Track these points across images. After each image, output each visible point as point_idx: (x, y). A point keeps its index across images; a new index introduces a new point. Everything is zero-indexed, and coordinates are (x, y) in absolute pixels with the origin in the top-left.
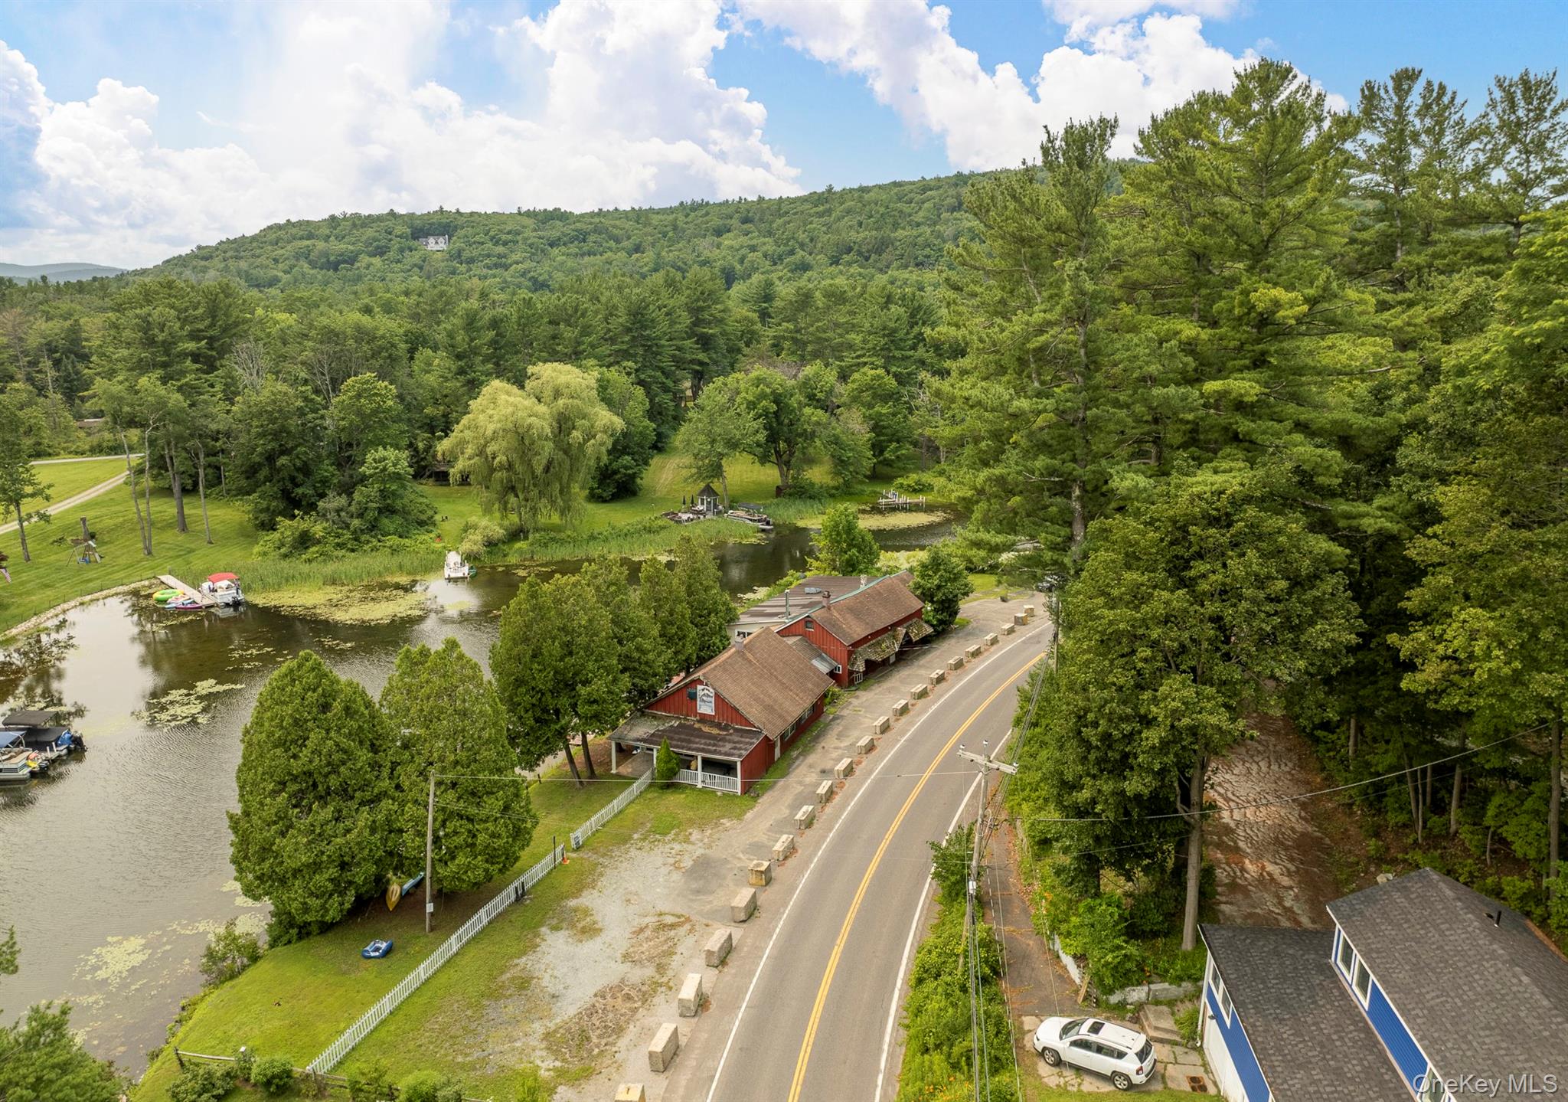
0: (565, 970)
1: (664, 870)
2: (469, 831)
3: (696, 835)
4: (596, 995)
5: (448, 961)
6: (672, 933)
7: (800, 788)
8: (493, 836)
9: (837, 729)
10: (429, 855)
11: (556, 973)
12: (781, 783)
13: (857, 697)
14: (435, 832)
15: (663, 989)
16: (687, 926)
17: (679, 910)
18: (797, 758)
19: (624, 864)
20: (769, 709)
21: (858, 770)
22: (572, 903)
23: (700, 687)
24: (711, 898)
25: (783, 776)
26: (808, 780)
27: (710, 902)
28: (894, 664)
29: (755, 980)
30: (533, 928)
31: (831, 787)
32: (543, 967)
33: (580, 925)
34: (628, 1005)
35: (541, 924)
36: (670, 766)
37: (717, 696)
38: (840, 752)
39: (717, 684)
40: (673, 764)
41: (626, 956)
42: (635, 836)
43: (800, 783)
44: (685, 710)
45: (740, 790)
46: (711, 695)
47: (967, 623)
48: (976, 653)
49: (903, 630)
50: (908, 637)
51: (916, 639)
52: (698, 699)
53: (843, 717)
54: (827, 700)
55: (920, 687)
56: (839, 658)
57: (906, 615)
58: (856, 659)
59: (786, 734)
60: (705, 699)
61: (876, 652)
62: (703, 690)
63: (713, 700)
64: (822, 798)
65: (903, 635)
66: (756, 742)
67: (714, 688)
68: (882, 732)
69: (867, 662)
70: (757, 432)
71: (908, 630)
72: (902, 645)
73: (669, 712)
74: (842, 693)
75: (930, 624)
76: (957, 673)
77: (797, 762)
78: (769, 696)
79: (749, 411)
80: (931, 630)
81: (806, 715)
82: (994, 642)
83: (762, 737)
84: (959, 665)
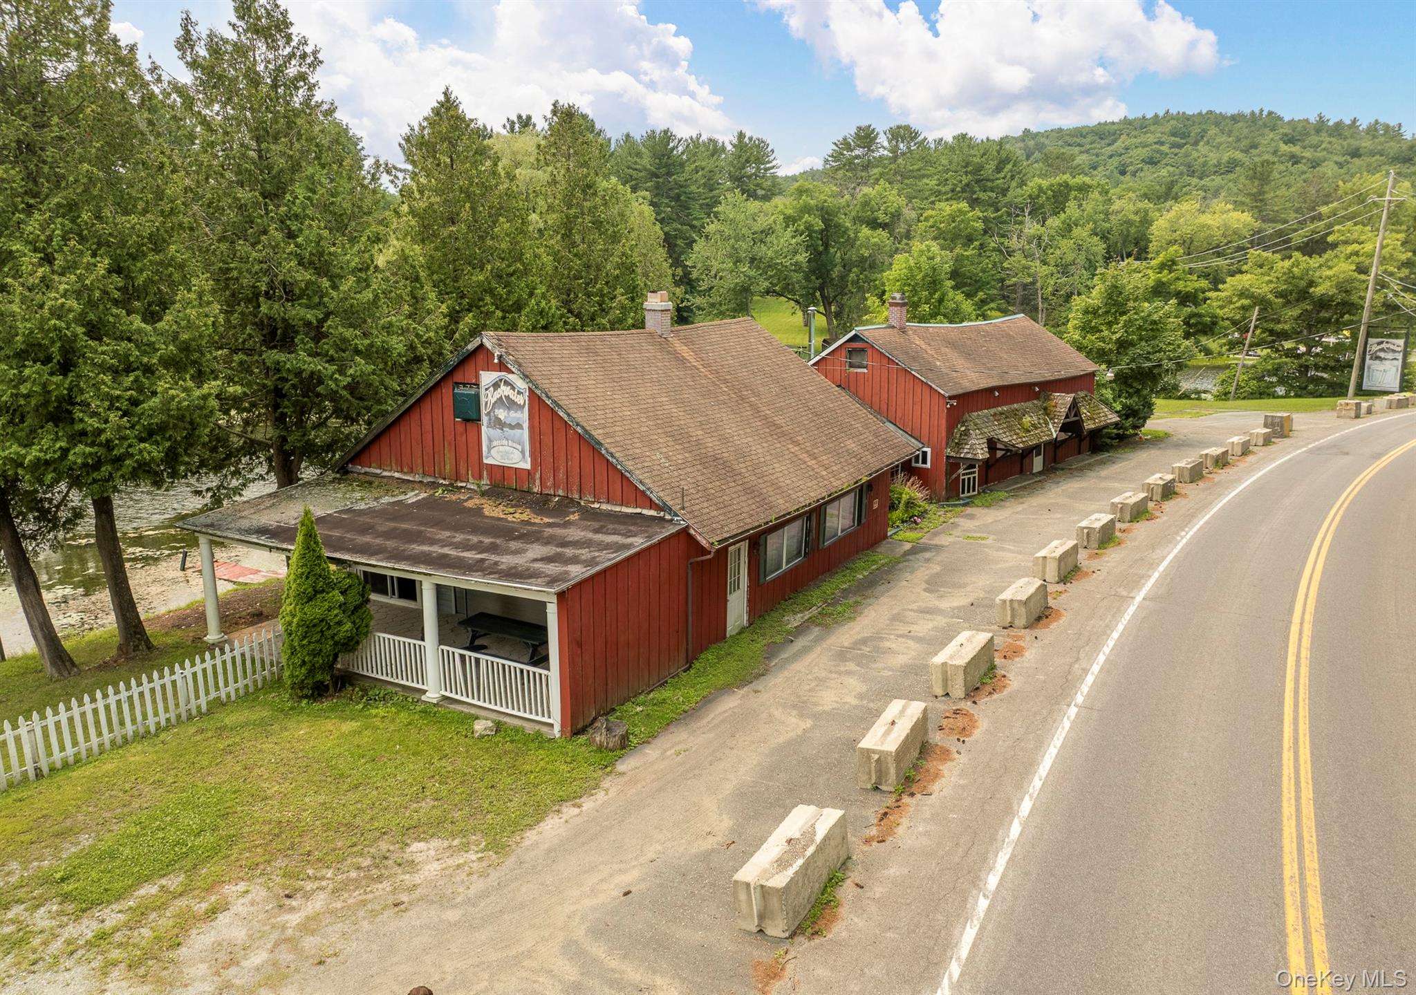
7: (795, 725)
9: (923, 571)
13: (971, 517)
18: (801, 630)
20: (718, 466)
21: (1016, 675)
23: (487, 378)
25: (744, 680)
26: (828, 699)
28: (1040, 473)
31: (921, 726)
37: (538, 403)
38: (941, 621)
39: (534, 372)
43: (801, 707)
44: (449, 456)
45: (555, 717)
46: (520, 400)
47: (1167, 435)
48: (1222, 461)
49: (1062, 401)
50: (1077, 414)
51: (1089, 426)
52: (485, 419)
53: (938, 548)
54: (896, 515)
55: (1132, 497)
56: (925, 431)
57: (1063, 374)
58: (966, 433)
59: (772, 540)
60: (502, 414)
61: (1010, 428)
62: (496, 386)
63: (523, 416)
64: (881, 773)
65: (1064, 410)
66: (639, 542)
67: (525, 377)
68: (1064, 579)
69: (992, 444)
70: (795, 253)
71: (1074, 405)
72: (1064, 428)
73: (411, 471)
74: (932, 507)
75: (1111, 408)
76: (1168, 506)
77: (801, 643)
78: (724, 440)
79: (787, 226)
80: (1115, 418)
81: (839, 520)
82: (1246, 451)
83: (672, 530)
84: (1196, 474)
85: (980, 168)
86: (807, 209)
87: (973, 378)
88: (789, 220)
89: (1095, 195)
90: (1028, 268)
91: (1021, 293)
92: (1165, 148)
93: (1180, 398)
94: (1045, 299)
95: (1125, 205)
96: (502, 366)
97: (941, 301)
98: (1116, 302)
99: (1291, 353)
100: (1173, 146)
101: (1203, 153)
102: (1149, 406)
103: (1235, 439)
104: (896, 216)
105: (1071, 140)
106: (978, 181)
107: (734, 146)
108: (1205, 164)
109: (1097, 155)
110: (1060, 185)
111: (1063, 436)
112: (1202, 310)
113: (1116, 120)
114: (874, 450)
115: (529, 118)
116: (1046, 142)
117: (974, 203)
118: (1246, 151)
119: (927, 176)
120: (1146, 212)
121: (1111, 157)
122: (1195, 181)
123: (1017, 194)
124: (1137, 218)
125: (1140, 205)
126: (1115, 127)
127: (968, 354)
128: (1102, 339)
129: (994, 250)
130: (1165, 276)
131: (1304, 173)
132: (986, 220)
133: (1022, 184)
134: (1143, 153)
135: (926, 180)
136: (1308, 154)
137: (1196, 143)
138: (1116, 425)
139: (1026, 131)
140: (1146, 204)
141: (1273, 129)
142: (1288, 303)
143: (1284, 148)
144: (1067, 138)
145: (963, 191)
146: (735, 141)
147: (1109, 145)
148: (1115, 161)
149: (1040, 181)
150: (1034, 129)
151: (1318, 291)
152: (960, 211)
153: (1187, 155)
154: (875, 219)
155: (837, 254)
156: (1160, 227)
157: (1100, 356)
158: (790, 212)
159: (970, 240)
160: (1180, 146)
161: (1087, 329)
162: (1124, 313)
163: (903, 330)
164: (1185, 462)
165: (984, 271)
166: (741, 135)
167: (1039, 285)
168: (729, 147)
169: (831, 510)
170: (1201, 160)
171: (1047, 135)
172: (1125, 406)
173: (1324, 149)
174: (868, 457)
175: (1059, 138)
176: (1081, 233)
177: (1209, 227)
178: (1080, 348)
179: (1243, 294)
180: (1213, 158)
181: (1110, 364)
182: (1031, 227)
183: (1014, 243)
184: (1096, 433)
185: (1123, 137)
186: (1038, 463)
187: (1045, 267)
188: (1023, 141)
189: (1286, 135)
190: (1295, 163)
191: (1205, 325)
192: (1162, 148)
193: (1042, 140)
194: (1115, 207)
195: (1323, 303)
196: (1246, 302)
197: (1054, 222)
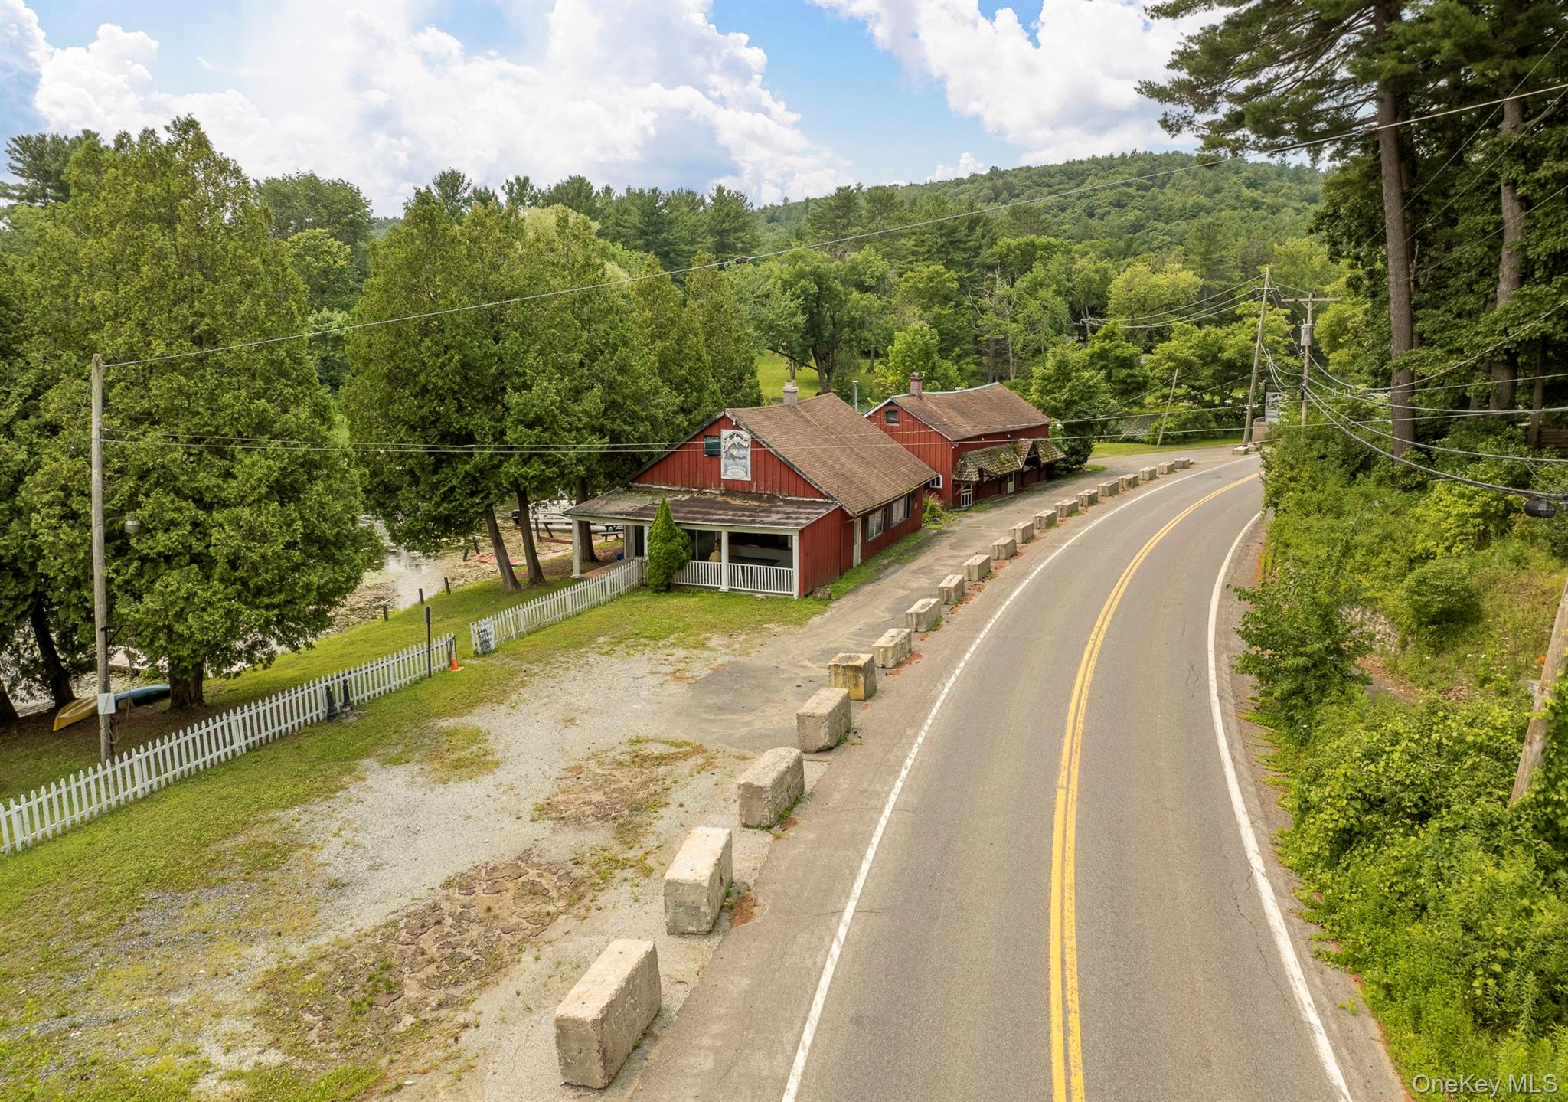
0: (387, 832)
1: (650, 681)
2: (195, 524)
3: (716, 640)
4: (448, 885)
5: (113, 812)
6: (661, 771)
7: (903, 592)
8: (251, 533)
9: (948, 541)
10: (99, 571)
11: (360, 838)
12: (869, 588)
13: (970, 518)
14: (111, 516)
15: (628, 873)
16: (698, 760)
17: (679, 735)
18: (887, 567)
19: (571, 673)
20: (846, 478)
21: (999, 573)
22: (448, 723)
23: (725, 433)
24: (748, 718)
25: (870, 580)
26: (915, 585)
27: (747, 724)
28: (1012, 493)
29: (870, 853)
30: (347, 761)
31: (962, 584)
32: (335, 826)
33: (451, 757)
34: (530, 908)
35: (366, 753)
36: (671, 546)
37: (756, 443)
38: (961, 560)
39: (756, 429)
40: (677, 544)
41: (546, 810)
42: (601, 640)
43: (902, 587)
44: (699, 475)
45: (795, 592)
46: (746, 444)
47: (1103, 468)
48: (1133, 483)
49: (1026, 443)
50: (1036, 452)
51: (1044, 460)
52: (723, 455)
53: (954, 532)
54: (926, 515)
55: (1068, 502)
56: (938, 464)
57: (1025, 425)
58: (965, 465)
59: (871, 518)
60: (734, 452)
61: (992, 462)
62: (731, 437)
63: (748, 453)
64: (949, 596)
65: (1027, 450)
66: (824, 512)
67: (751, 432)
68: (1026, 541)
69: (981, 471)
70: (794, 314)
71: (1034, 446)
72: (1028, 462)
73: (674, 485)
74: (945, 513)
75: (1061, 449)
76: (1091, 509)
77: (891, 569)
78: (842, 464)
79: (785, 291)
80: (1062, 456)
81: (899, 513)
82: (1153, 476)
83: (834, 507)
84: (1113, 491)
85: (953, 231)
86: (802, 275)
87: (968, 429)
88: (787, 285)
89: (1058, 256)
90: (1000, 325)
91: (994, 347)
92: (1132, 191)
93: (1122, 442)
94: (1015, 354)
95: (1086, 265)
96: (737, 427)
97: (933, 369)
98: (1063, 372)
99: (1211, 405)
100: (1141, 187)
101: (1169, 197)
102: (1090, 448)
103: (1145, 469)
104: (882, 279)
105: (1039, 180)
106: (952, 243)
107: (713, 199)
108: (1170, 208)
109: (1066, 197)
110: (1027, 244)
111: (1027, 468)
112: (1136, 371)
113: (1084, 159)
114: (916, 473)
115: (527, 180)
116: (1015, 182)
117: (949, 264)
118: (1209, 196)
119: (904, 235)
120: (1106, 270)
121: (1079, 199)
122: (1161, 225)
123: (986, 255)
124: (1097, 277)
125: (1100, 264)
126: (1083, 167)
127: (963, 413)
128: (1054, 399)
129: (968, 308)
130: (1107, 345)
131: (1264, 219)
132: (959, 279)
133: (993, 242)
134: (1112, 195)
135: (903, 241)
136: (1269, 200)
137: (1162, 186)
138: (1064, 460)
139: (994, 170)
140: (1105, 264)
141: (1237, 173)
142: (1205, 364)
143: (1247, 193)
144: (1035, 178)
145: (939, 251)
146: (714, 194)
147: (1078, 185)
148: (1083, 204)
149: (1009, 241)
150: (1002, 168)
151: (1225, 356)
152: (937, 272)
153: (1154, 199)
154: (863, 282)
155: (826, 312)
156: (1117, 288)
157: (1055, 412)
158: (786, 277)
159: (946, 299)
160: (1147, 189)
161: (1043, 392)
162: (1069, 380)
163: (920, 397)
164: (1106, 483)
165: (959, 328)
166: (720, 189)
167: (1009, 341)
168: (708, 200)
169: (895, 505)
170: (1167, 204)
171: (1015, 173)
172: (1070, 447)
173: (1284, 195)
174: (913, 476)
175: (1027, 178)
176: (1047, 294)
177: (1160, 287)
178: (1039, 407)
179: (1170, 357)
180: (1179, 201)
181: (1059, 416)
182: (1002, 289)
183: (987, 302)
184: (1050, 466)
185: (1092, 178)
186: (1011, 486)
187: (1014, 325)
188: (991, 179)
189: (1248, 178)
190: (1257, 209)
191: (1139, 383)
192: (1130, 190)
193: (1010, 179)
194: (1077, 266)
195: (1230, 365)
196: (1171, 364)
197: (1022, 283)
